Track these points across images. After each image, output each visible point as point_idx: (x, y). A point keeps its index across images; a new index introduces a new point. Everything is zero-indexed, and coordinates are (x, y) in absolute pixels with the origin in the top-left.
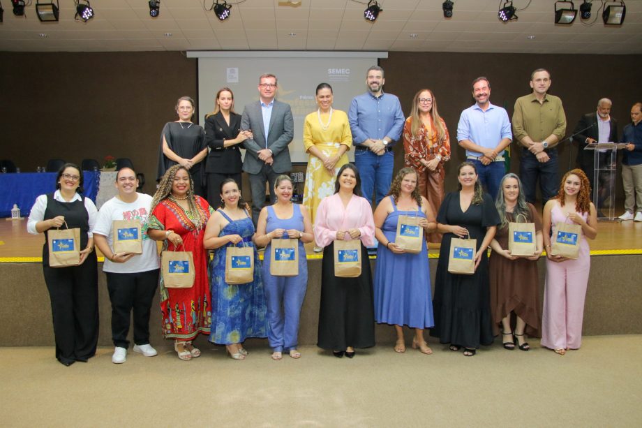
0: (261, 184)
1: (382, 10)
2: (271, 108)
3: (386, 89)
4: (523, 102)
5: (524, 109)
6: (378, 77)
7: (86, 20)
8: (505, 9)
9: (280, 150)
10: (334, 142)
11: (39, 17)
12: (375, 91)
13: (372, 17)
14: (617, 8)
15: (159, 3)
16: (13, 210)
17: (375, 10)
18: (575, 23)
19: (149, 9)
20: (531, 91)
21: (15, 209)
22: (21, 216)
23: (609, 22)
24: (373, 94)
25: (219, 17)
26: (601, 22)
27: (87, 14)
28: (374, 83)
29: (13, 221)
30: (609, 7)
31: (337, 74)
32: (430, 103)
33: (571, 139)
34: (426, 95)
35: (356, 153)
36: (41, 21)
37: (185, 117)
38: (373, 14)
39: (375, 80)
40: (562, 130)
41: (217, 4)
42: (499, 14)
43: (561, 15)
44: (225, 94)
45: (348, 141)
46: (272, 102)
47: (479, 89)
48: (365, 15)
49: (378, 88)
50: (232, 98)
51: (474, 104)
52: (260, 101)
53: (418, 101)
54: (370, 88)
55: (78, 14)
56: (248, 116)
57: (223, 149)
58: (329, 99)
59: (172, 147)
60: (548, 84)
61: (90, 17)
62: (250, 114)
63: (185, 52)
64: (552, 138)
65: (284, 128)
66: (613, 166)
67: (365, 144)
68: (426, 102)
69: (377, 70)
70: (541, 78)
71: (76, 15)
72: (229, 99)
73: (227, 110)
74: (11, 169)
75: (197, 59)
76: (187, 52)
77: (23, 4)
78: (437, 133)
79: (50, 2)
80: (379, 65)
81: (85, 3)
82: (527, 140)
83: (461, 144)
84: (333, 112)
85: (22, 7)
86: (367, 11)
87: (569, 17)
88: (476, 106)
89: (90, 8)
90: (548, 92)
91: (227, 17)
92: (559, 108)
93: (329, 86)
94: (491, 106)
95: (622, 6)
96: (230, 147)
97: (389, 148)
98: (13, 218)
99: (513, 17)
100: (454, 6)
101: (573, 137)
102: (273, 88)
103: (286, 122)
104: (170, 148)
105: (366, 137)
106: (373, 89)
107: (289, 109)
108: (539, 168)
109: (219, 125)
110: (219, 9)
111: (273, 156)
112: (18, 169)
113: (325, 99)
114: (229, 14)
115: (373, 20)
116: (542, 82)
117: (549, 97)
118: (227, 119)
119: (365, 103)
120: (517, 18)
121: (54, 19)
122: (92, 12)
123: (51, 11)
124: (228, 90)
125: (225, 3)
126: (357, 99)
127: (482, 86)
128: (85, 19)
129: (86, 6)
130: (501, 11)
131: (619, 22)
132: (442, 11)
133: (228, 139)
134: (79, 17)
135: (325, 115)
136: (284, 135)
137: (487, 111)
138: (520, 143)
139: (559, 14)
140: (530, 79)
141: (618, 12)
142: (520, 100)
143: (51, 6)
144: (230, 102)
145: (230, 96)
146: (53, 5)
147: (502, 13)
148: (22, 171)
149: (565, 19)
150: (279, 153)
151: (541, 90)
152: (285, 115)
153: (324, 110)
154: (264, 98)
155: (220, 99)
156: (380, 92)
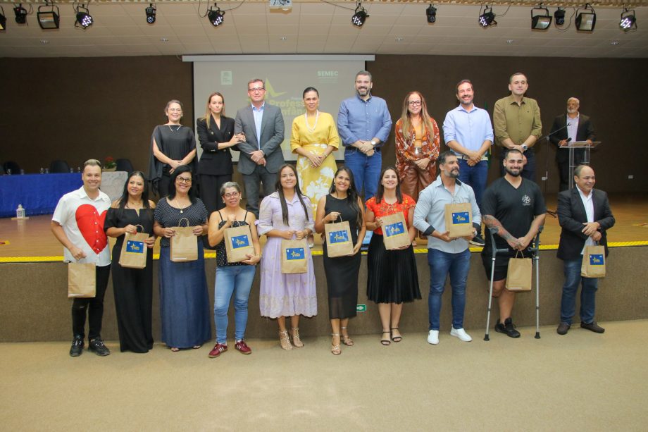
0: (255, 184)
1: (368, 16)
2: (262, 111)
3: (373, 92)
4: (502, 103)
6: (366, 82)
7: (85, 27)
8: (485, 15)
9: (272, 151)
10: (321, 143)
11: (41, 24)
12: (363, 96)
13: (359, 23)
14: (587, 16)
15: (155, 10)
16: (17, 210)
17: (362, 16)
18: (550, 29)
19: (145, 15)
20: (510, 93)
21: (20, 209)
22: (26, 216)
23: (580, 28)
24: (361, 97)
25: (213, 23)
26: (574, 28)
27: (86, 21)
28: (362, 87)
29: (18, 221)
30: (581, 14)
31: (327, 76)
32: (419, 104)
33: (548, 138)
34: (415, 97)
35: (346, 153)
36: (42, 28)
37: (175, 119)
38: (360, 20)
39: (363, 85)
40: (538, 130)
41: (211, 10)
42: (480, 20)
43: (537, 22)
44: (217, 98)
45: (337, 143)
46: (263, 105)
47: (463, 91)
48: (353, 20)
49: (365, 93)
50: (223, 102)
51: (458, 106)
52: (251, 106)
53: (408, 103)
54: (359, 93)
55: (78, 22)
56: (241, 120)
57: (217, 151)
58: (315, 101)
59: (162, 150)
60: (525, 87)
61: (90, 25)
62: (242, 118)
63: (180, 57)
64: (531, 140)
65: (275, 129)
67: (354, 145)
68: (415, 105)
69: (365, 75)
70: (519, 82)
71: (76, 22)
72: (220, 103)
73: (218, 114)
74: (16, 171)
75: (192, 63)
76: (183, 57)
77: (25, 12)
79: (51, 11)
80: (366, 69)
81: (85, 11)
82: (508, 142)
84: (319, 115)
85: (24, 15)
86: (354, 16)
87: (545, 23)
88: (460, 107)
89: (89, 16)
90: (525, 95)
91: (220, 24)
92: (536, 109)
93: (315, 90)
94: (474, 108)
95: (592, 14)
97: (377, 148)
98: (18, 217)
99: (493, 22)
100: (437, 12)
101: (550, 136)
102: (261, 92)
103: (277, 124)
104: (160, 150)
105: (355, 138)
106: (361, 93)
107: (279, 112)
109: (210, 128)
110: (213, 16)
111: (265, 156)
112: (22, 171)
113: (312, 101)
114: (222, 20)
115: (360, 25)
116: (520, 85)
117: (526, 99)
118: (218, 122)
119: (354, 105)
120: (496, 23)
121: (55, 26)
122: (91, 20)
123: (52, 19)
124: (219, 95)
125: (219, 10)
126: (346, 102)
127: (465, 88)
128: (84, 25)
129: (85, 14)
130: (481, 16)
131: (590, 28)
132: (426, 17)
134: (78, 24)
135: (312, 118)
136: (275, 136)
137: (472, 112)
139: (535, 20)
140: (509, 82)
141: (589, 19)
142: (499, 102)
143: (52, 15)
144: (221, 106)
145: (221, 101)
146: (54, 13)
147: (482, 19)
148: (26, 173)
149: (541, 25)
150: (272, 154)
151: (519, 92)
152: (276, 118)
153: (311, 113)
154: (254, 102)
155: (211, 104)
156: (368, 95)
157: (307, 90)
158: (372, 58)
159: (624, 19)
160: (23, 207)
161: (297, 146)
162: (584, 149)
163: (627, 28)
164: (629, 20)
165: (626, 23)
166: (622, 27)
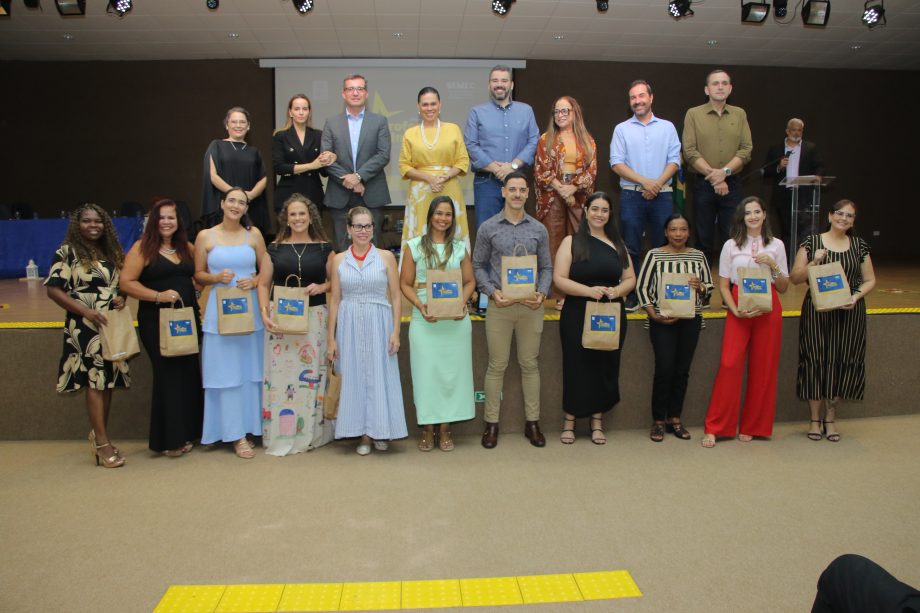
1: (515, 1)
2: (361, 121)
4: (696, 114)
5: (697, 124)
6: (504, 81)
7: (121, 13)
8: (676, 2)
9: (372, 176)
10: (443, 166)
11: (59, 8)
12: (501, 99)
13: (502, 10)
14: (818, 4)
16: (28, 267)
17: (507, 0)
18: (766, 24)
20: (706, 99)
21: (31, 266)
22: (40, 276)
23: (809, 22)
24: (498, 102)
25: (298, 9)
26: (800, 21)
27: (123, 5)
28: (499, 88)
29: (29, 283)
30: (810, 2)
31: (459, 89)
32: (566, 114)
35: (475, 180)
36: (62, 14)
37: (239, 135)
38: (503, 6)
39: (500, 84)
40: (747, 152)
42: (670, 8)
43: (749, 12)
44: (300, 102)
45: (464, 165)
46: (363, 112)
47: (636, 97)
48: (494, 7)
49: (503, 95)
50: (310, 108)
52: (345, 112)
54: (494, 96)
55: (111, 6)
56: (331, 131)
57: (294, 177)
58: (435, 107)
60: (728, 90)
61: (127, 10)
62: (333, 130)
63: (257, 60)
64: (735, 162)
65: (378, 145)
66: (815, 206)
67: (488, 169)
69: (503, 70)
71: (108, 6)
72: (304, 109)
73: (302, 124)
74: (26, 214)
75: (273, 70)
76: (260, 60)
78: (584, 155)
82: (701, 164)
83: (615, 169)
84: (441, 126)
86: (495, 1)
87: (760, 13)
88: (634, 119)
90: (730, 101)
91: (308, 10)
92: (743, 121)
93: (435, 91)
94: (653, 118)
95: (825, 2)
96: (305, 174)
98: (29, 278)
99: (688, 13)
101: (765, 168)
102: (362, 94)
103: (381, 139)
104: (218, 174)
105: (489, 160)
106: (497, 96)
107: (385, 122)
108: (718, 202)
109: (289, 143)
111: (362, 181)
112: (35, 214)
113: (430, 108)
114: (312, 5)
115: (503, 14)
116: (721, 86)
117: (730, 108)
118: (301, 136)
119: (489, 115)
120: (692, 13)
121: (79, 11)
122: (130, 3)
123: (74, 2)
124: (304, 97)
126: (476, 109)
127: (640, 92)
128: (120, 11)
130: (672, 3)
131: (822, 22)
132: (595, 3)
133: (301, 162)
134: (112, 9)
135: (430, 130)
136: (376, 156)
137: (649, 124)
138: (693, 168)
139: (746, 9)
140: (705, 83)
141: (821, 8)
142: (692, 111)
144: (306, 113)
145: (307, 106)
147: (673, 6)
148: (40, 217)
149: (754, 15)
150: (372, 178)
151: (719, 97)
152: (379, 130)
153: (430, 123)
154: (351, 107)
155: (293, 110)
156: (507, 99)
157: (423, 92)
158: (522, 65)
159: (869, 10)
160: (36, 263)
161: (408, 169)
162: (812, 187)
163: (873, 23)
164: (876, 12)
165: (871, 16)
166: (866, 21)
